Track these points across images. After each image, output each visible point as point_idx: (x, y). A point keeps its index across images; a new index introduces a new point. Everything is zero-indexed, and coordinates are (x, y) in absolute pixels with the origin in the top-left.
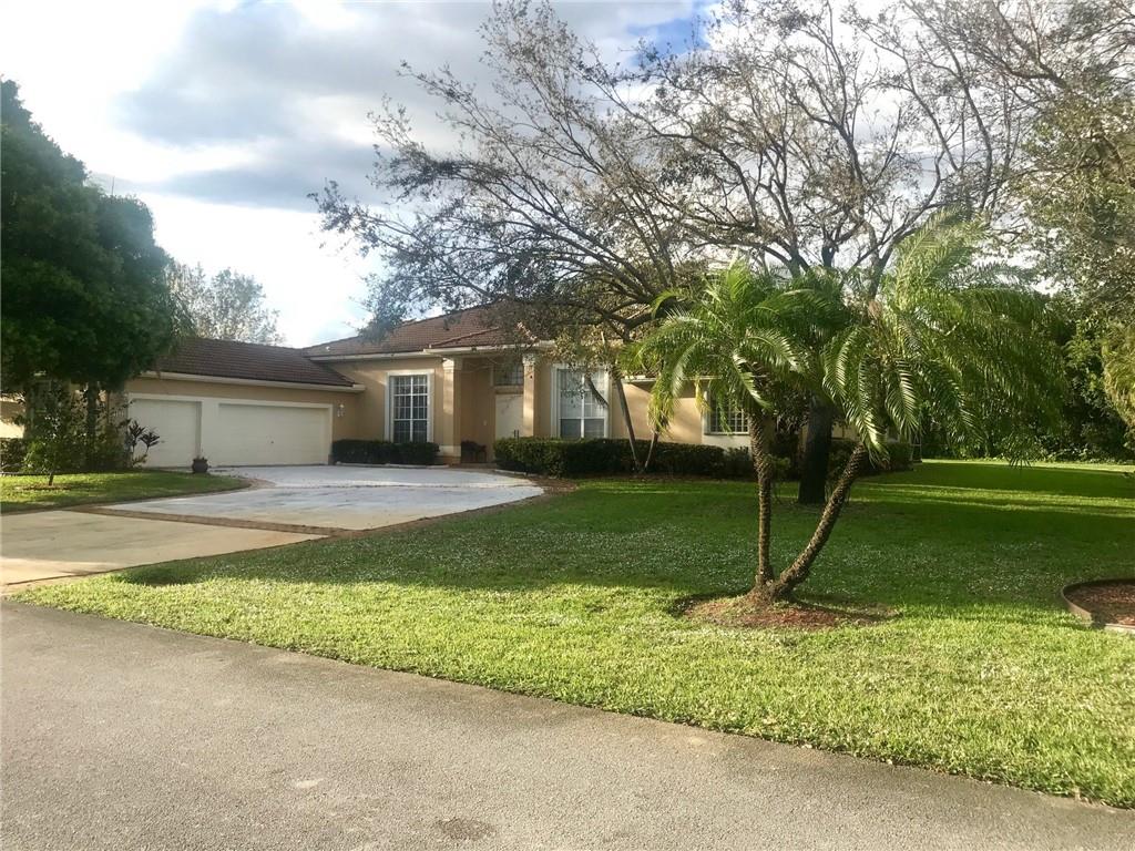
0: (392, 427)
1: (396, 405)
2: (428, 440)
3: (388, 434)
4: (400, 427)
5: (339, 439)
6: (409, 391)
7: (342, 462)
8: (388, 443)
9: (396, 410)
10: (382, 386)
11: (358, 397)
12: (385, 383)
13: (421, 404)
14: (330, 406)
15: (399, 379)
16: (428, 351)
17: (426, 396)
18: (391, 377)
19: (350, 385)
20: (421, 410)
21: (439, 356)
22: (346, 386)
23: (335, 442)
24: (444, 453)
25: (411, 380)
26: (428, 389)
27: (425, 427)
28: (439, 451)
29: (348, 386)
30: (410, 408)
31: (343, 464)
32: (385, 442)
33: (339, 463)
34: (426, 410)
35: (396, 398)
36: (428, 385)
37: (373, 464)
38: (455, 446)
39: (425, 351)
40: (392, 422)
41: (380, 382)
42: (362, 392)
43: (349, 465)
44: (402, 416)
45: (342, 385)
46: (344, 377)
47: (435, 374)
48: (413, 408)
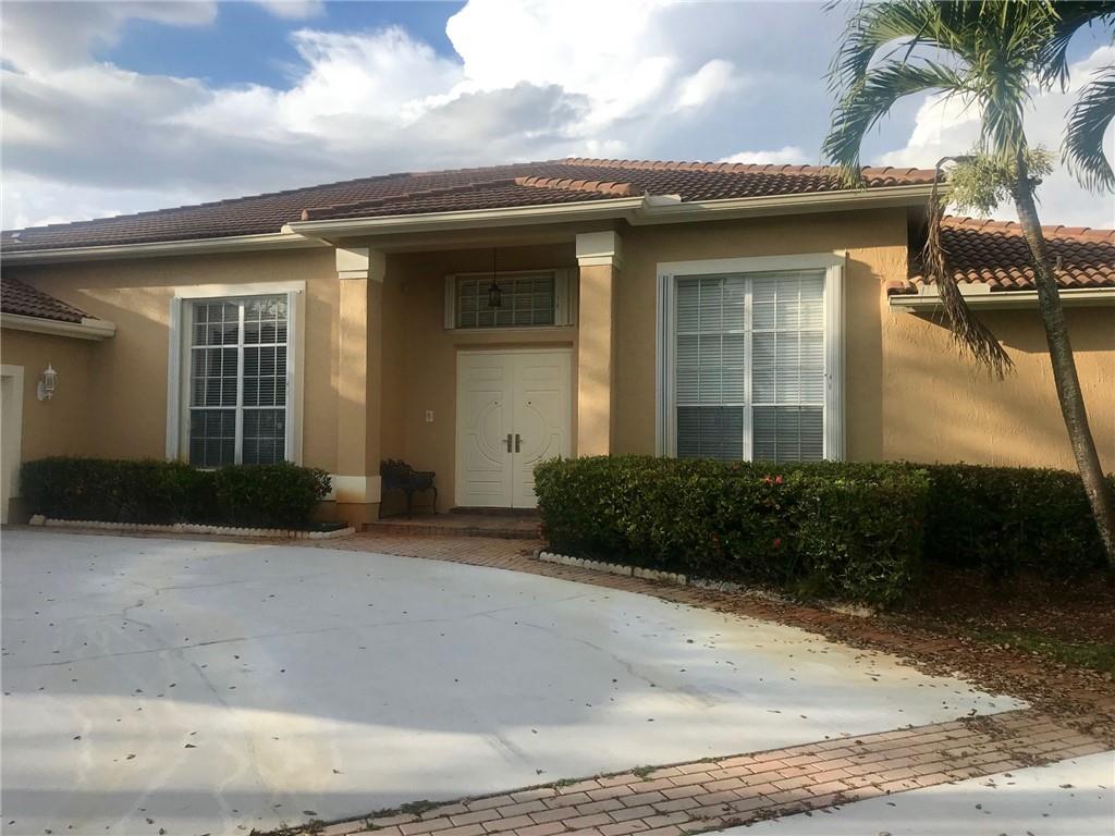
0: (187, 426)
1: (198, 369)
2: (288, 456)
3: (175, 444)
4: (207, 428)
5: (39, 455)
6: (232, 338)
7: (50, 515)
8: (176, 466)
9: (197, 384)
10: (167, 327)
11: (96, 350)
12: (171, 321)
13: (267, 368)
14: (17, 372)
15: (201, 308)
16: (295, 228)
17: (282, 351)
18: (186, 304)
19: (73, 318)
20: (267, 384)
21: (325, 242)
22: (60, 319)
23: (29, 463)
24: (339, 494)
25: (237, 307)
26: (288, 331)
27: (280, 425)
28: (329, 490)
29: (68, 320)
30: (236, 380)
31: (50, 522)
32: (171, 463)
33: (37, 519)
34: (282, 383)
35: (198, 355)
36: (288, 321)
37: (137, 523)
38: (368, 474)
39: (286, 229)
40: (187, 416)
41: (153, 314)
42: (109, 338)
43: (66, 527)
44: (213, 400)
45: (50, 317)
46: (58, 301)
47: (310, 291)
48: (245, 380)
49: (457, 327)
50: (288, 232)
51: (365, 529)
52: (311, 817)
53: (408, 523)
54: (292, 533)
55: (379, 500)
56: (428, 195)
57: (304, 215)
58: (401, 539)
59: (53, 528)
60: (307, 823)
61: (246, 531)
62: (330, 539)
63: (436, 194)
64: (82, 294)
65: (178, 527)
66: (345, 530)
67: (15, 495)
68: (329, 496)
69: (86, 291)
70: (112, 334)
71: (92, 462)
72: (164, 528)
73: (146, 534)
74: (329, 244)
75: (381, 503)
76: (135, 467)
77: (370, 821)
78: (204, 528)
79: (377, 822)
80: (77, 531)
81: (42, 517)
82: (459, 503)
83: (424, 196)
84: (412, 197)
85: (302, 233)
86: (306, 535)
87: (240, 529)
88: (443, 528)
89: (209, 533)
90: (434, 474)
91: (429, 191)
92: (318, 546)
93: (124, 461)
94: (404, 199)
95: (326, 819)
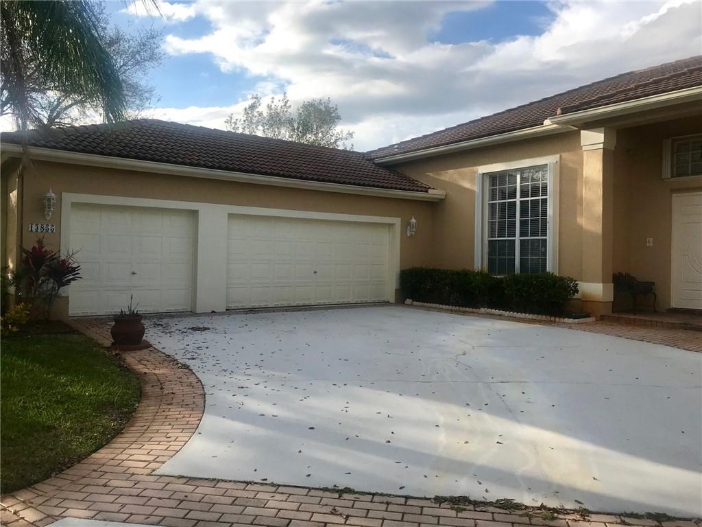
0: (486, 250)
1: (492, 216)
2: (549, 269)
3: (479, 261)
4: (498, 251)
5: (408, 267)
6: (513, 195)
7: (414, 299)
8: (481, 273)
9: (492, 225)
10: (474, 192)
11: (435, 207)
12: (476, 188)
13: (535, 213)
14: (397, 221)
15: (494, 178)
16: (553, 120)
17: (545, 201)
18: (485, 176)
19: (424, 190)
20: (535, 223)
21: (573, 127)
22: (417, 191)
23: (404, 271)
24: (583, 295)
25: (516, 176)
26: (548, 188)
27: (543, 249)
28: (577, 291)
29: (422, 191)
30: (515, 221)
31: (415, 303)
32: (478, 272)
33: (408, 301)
34: (545, 222)
35: (492, 207)
36: (548, 182)
37: (459, 306)
38: (604, 282)
39: (547, 122)
40: (486, 243)
41: (466, 185)
42: (442, 200)
43: (423, 306)
44: (501, 234)
45: (413, 190)
46: (417, 181)
47: (563, 162)
48: (521, 221)
49: (672, 177)
50: (548, 124)
51: (602, 319)
52: (581, 505)
53: (634, 317)
54: (553, 319)
55: (612, 299)
56: (651, 83)
57: (559, 111)
58: (630, 328)
59: (416, 306)
60: (577, 508)
61: (523, 315)
62: (579, 324)
63: (655, 82)
64: (428, 175)
65: (482, 310)
66: (589, 318)
67: (398, 287)
68: (577, 296)
69: (431, 174)
70: (443, 197)
71: (434, 270)
72: (474, 310)
73: (464, 313)
74: (576, 129)
75: (613, 303)
76: (458, 273)
77: (623, 518)
78: (497, 312)
79: (627, 520)
80: (429, 309)
81: (411, 300)
82: (674, 305)
83: (645, 85)
84: (637, 87)
85: (557, 124)
86: (562, 320)
87: (519, 314)
88: (662, 322)
89: (500, 315)
90: (654, 284)
91: (651, 80)
92: (570, 328)
93: (451, 271)
94: (630, 90)
95: (591, 509)
